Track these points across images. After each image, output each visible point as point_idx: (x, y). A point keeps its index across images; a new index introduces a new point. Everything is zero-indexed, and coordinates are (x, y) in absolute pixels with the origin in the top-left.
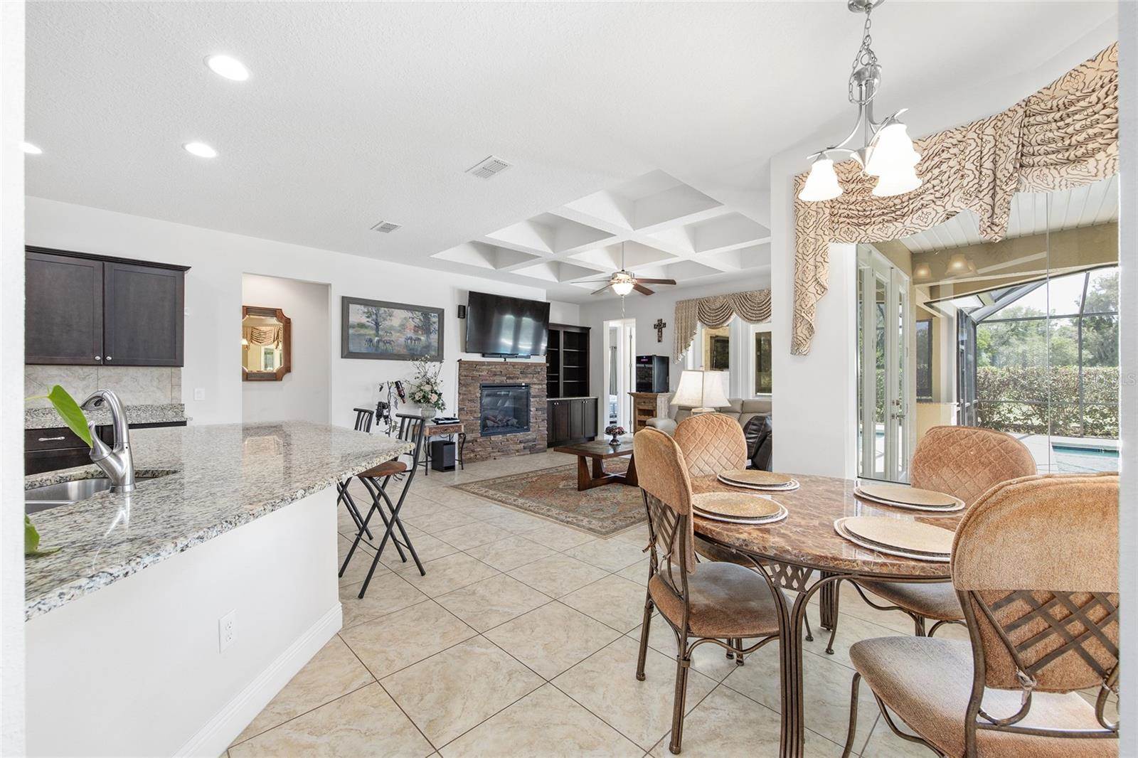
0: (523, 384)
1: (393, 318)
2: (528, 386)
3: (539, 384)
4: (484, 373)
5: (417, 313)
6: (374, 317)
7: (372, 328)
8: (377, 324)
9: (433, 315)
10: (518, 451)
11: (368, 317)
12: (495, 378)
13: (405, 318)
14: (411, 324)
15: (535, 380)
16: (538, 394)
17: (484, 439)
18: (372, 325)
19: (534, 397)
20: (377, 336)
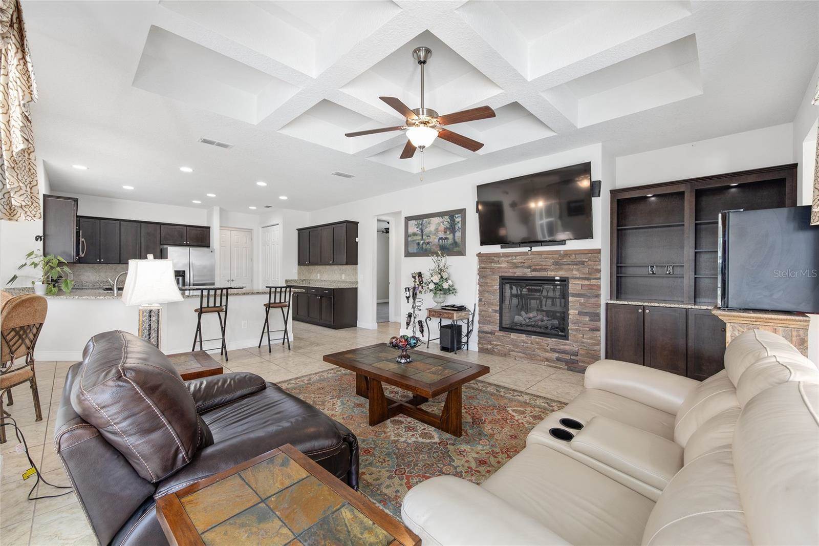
0: (557, 278)
1: (431, 225)
2: (565, 281)
3: (582, 278)
4: (504, 265)
5: (445, 217)
6: (420, 227)
7: (420, 236)
8: (422, 232)
9: (457, 216)
10: (547, 360)
11: (417, 228)
12: (515, 270)
13: (438, 223)
14: (442, 227)
15: (575, 272)
16: (582, 292)
17: (501, 334)
18: (419, 232)
19: (574, 295)
20: (422, 240)
